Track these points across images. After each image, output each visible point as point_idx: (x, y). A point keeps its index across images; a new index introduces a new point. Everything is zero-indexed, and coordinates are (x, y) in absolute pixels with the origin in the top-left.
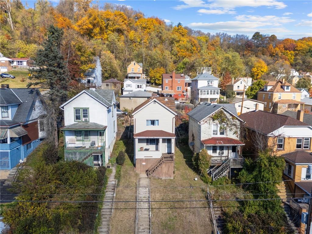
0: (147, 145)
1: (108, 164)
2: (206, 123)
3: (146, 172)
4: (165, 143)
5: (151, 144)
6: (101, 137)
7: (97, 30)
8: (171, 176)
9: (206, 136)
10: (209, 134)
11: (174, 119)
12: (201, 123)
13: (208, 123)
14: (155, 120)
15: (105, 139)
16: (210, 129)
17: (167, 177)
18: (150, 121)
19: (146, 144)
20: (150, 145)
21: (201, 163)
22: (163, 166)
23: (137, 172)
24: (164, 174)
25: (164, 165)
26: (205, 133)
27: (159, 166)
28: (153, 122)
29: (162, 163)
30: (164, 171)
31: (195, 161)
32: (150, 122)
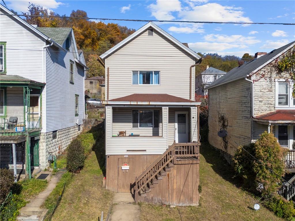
0: (134, 127)
1: (46, 170)
2: (262, 80)
3: (131, 190)
4: (174, 122)
5: (143, 124)
6: (31, 108)
7: (88, 41)
8: (191, 200)
9: (264, 108)
10: (270, 102)
11: (194, 69)
12: (252, 79)
13: (268, 79)
14: (152, 72)
15: (41, 113)
16: (271, 91)
17: (184, 202)
18: (142, 75)
19: (131, 124)
20: (140, 126)
21: (261, 167)
22: (173, 171)
23: (110, 188)
24: (175, 194)
25: (175, 171)
26: (261, 101)
27: (163, 173)
28: (147, 78)
29: (171, 165)
30: (175, 187)
31: (240, 163)
32: (140, 77)
